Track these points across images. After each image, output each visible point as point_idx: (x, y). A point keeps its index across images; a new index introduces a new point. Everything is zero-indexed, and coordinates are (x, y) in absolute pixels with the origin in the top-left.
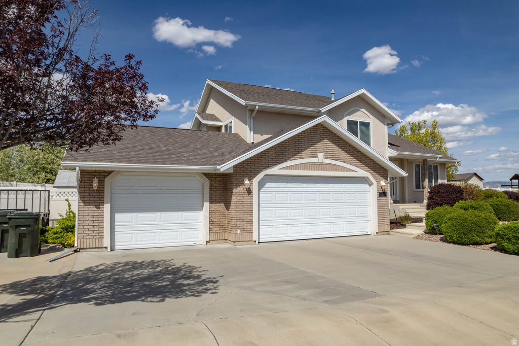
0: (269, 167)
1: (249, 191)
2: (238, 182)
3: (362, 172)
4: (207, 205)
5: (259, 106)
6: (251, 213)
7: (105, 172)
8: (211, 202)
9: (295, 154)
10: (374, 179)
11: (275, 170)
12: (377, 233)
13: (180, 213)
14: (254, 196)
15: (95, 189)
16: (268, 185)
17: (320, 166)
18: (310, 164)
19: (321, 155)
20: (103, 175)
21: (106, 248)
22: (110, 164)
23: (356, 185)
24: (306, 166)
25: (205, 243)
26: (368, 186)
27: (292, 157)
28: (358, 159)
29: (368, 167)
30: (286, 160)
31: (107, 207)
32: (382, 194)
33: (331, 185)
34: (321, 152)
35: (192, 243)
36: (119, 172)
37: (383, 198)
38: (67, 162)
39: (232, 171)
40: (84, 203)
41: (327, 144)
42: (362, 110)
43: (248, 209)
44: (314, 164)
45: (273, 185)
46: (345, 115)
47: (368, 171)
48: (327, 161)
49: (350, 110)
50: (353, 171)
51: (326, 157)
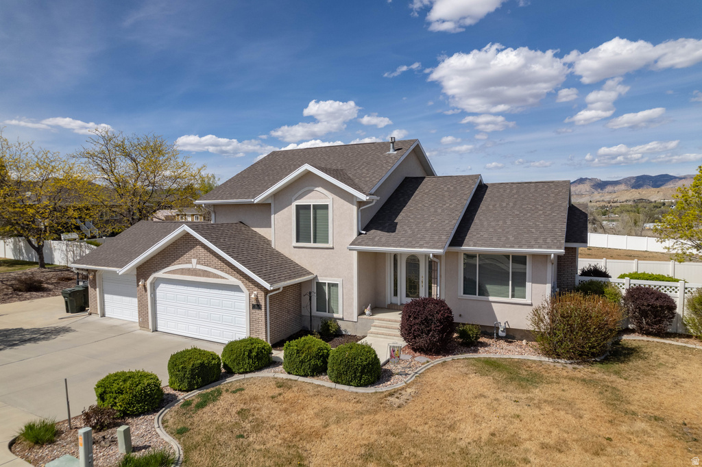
0: (156, 271)
1: (145, 289)
3: (233, 280)
5: (204, 204)
6: (147, 307)
9: (174, 260)
10: (246, 288)
11: (160, 274)
14: (148, 293)
15: (91, 279)
16: (161, 286)
17: (194, 272)
18: (186, 269)
19: (194, 262)
21: (99, 315)
23: (233, 293)
24: (182, 271)
27: (173, 263)
28: (228, 266)
30: (168, 265)
31: (98, 290)
32: (257, 306)
34: (194, 258)
37: (258, 311)
40: (90, 286)
41: (200, 250)
42: (317, 189)
43: (146, 304)
44: (189, 269)
46: (294, 198)
47: (240, 279)
48: (199, 267)
49: (300, 193)
50: (223, 278)
51: (198, 263)
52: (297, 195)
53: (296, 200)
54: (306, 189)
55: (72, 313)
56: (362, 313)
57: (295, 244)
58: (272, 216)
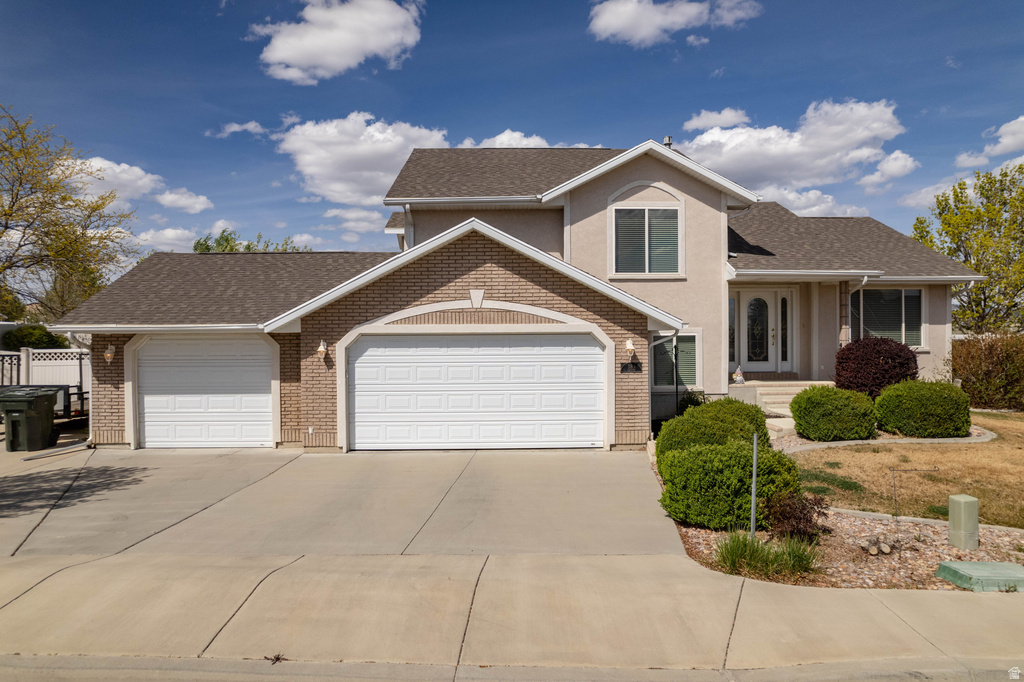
0: (367, 320)
1: (329, 361)
2: (308, 349)
3: (575, 323)
4: (276, 384)
5: (410, 204)
6: (333, 401)
7: (124, 336)
8: (283, 380)
9: (421, 294)
10: (607, 337)
11: (379, 326)
12: (612, 446)
13: (238, 396)
14: (337, 371)
15: (109, 361)
16: (371, 352)
17: (478, 315)
18: (453, 311)
19: (477, 295)
20: (120, 341)
21: (129, 444)
22: (114, 326)
23: (567, 350)
24: (443, 316)
25: (273, 445)
26: (597, 350)
27: (415, 301)
28: (567, 298)
29: (594, 312)
30: (401, 308)
31: (128, 387)
32: (632, 366)
33: (505, 350)
34: (477, 287)
35: (258, 444)
36: (142, 335)
37: (632, 375)
38: (58, 326)
39: (297, 329)
40: (98, 380)
41: (494, 272)
42: (656, 184)
43: (328, 394)
44: (462, 311)
45: (380, 351)
46: (610, 199)
47: (593, 321)
48: (489, 304)
49: (624, 189)
50: (553, 321)
51: (488, 297)
52: (617, 194)
53: (615, 201)
54: (636, 184)
55: (31, 449)
56: (731, 380)
57: (613, 274)
58: (567, 229)
